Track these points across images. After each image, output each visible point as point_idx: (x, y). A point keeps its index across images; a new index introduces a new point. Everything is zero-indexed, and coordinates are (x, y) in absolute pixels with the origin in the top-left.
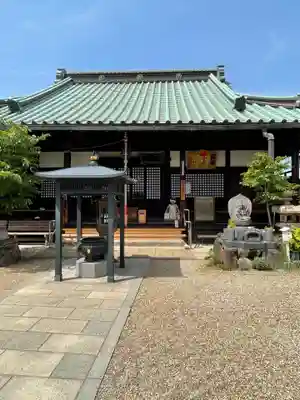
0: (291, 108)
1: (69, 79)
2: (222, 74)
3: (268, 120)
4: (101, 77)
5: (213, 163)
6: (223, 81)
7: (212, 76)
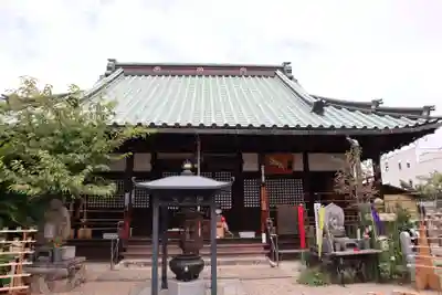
0: (367, 113)
1: (120, 70)
2: (290, 71)
3: (350, 125)
4: (157, 68)
5: (290, 167)
6: (291, 78)
7: (279, 72)
